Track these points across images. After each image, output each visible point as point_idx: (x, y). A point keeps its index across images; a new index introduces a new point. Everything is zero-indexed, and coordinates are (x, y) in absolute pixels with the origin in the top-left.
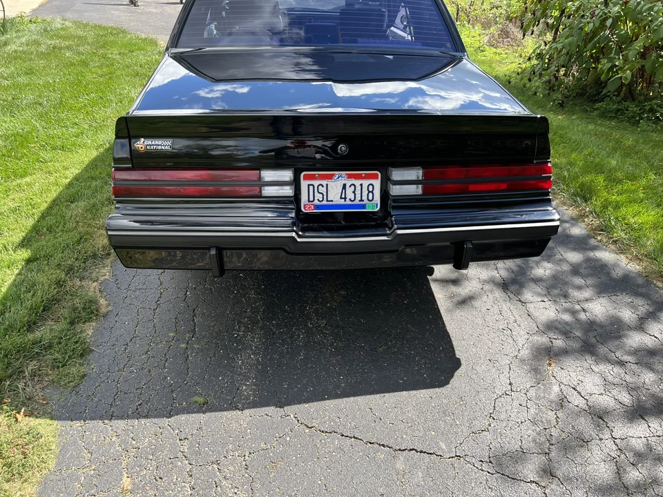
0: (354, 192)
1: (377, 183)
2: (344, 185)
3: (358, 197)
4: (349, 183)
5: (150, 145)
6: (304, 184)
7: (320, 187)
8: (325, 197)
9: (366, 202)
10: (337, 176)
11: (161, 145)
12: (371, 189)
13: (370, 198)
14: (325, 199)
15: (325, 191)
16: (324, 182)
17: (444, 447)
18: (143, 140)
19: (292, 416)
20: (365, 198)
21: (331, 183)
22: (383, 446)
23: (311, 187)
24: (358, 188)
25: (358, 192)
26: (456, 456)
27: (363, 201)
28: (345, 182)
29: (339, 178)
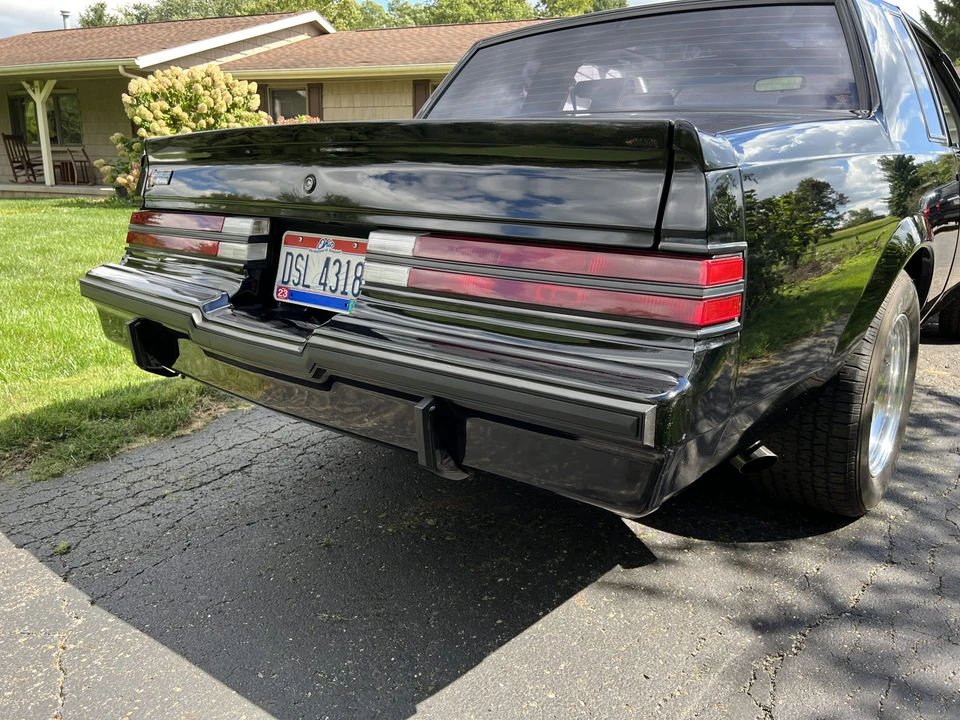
0: (336, 275)
2: (328, 260)
3: (341, 288)
4: (333, 257)
7: (301, 260)
8: (302, 278)
9: (350, 296)
10: (323, 242)
12: (359, 271)
14: (301, 282)
15: (304, 266)
16: (305, 252)
20: (350, 287)
21: (313, 256)
23: (290, 257)
24: (344, 269)
25: (343, 276)
27: (346, 294)
28: (329, 255)
29: (324, 246)
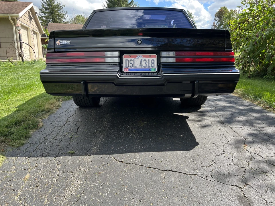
1: (156, 60)
3: (148, 65)
5: (62, 42)
6: (124, 60)
7: (131, 61)
8: (133, 65)
10: (138, 56)
11: (66, 42)
12: (153, 62)
13: (153, 65)
14: (133, 66)
15: (133, 63)
16: (133, 59)
17: (187, 170)
18: (59, 40)
19: (113, 158)
20: (150, 66)
21: (136, 60)
22: (156, 169)
23: (127, 61)
24: (148, 61)
25: (147, 63)
26: (193, 174)
28: (142, 59)
29: (139, 57)
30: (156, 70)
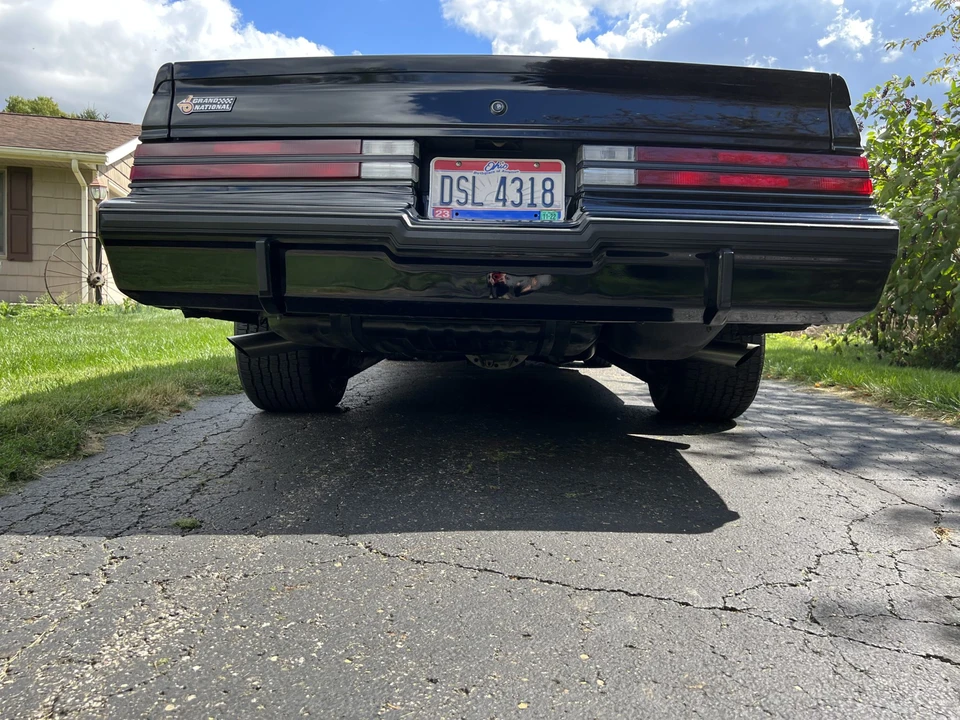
0: (519, 191)
1: (559, 179)
2: (503, 180)
3: (527, 199)
4: (510, 177)
5: (200, 104)
6: (435, 176)
7: (463, 181)
8: (470, 197)
9: (540, 207)
10: (491, 165)
11: (216, 104)
12: (548, 185)
13: (548, 199)
14: (470, 201)
15: (471, 187)
16: (469, 175)
17: (695, 593)
18: (191, 97)
19: (361, 545)
20: (538, 200)
21: (480, 177)
23: (447, 181)
24: (527, 185)
25: (527, 191)
26: (726, 608)
27: (535, 205)
28: (504, 175)
29: (493, 168)
30: (559, 217)
